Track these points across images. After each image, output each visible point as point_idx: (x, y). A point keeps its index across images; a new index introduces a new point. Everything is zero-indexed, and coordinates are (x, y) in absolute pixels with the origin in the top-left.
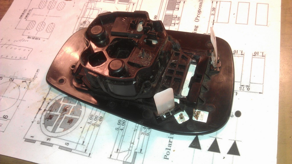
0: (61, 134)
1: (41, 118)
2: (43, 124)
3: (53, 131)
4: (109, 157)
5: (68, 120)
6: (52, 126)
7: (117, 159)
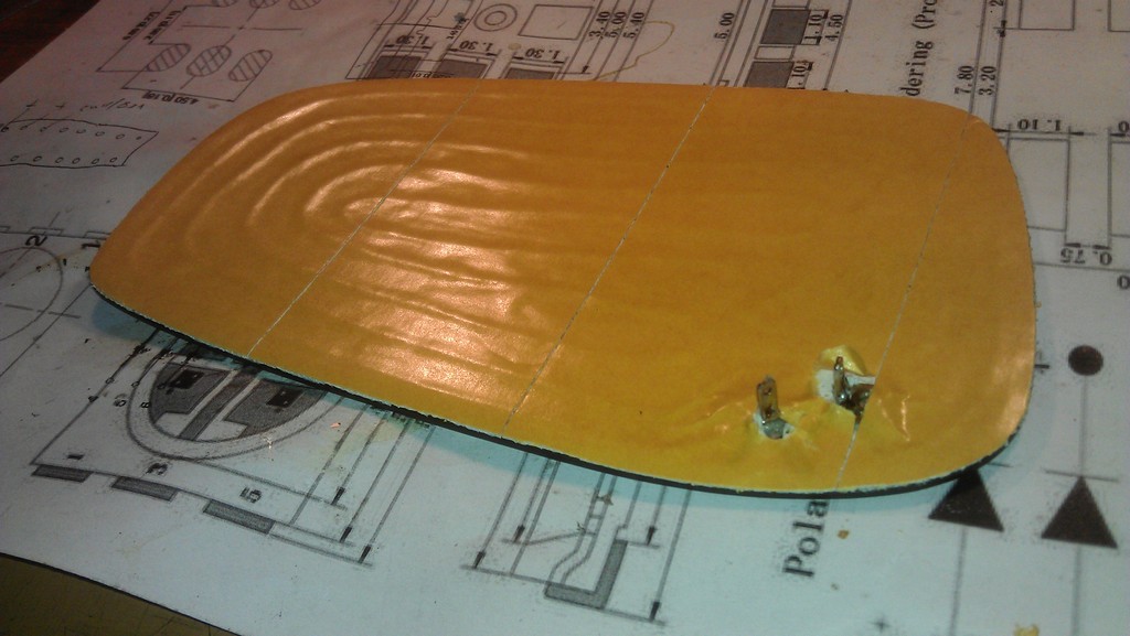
0: (225, 448)
1: (138, 383)
2: (143, 405)
3: (190, 434)
4: (471, 561)
5: (272, 395)
6: (187, 413)
7: (512, 574)
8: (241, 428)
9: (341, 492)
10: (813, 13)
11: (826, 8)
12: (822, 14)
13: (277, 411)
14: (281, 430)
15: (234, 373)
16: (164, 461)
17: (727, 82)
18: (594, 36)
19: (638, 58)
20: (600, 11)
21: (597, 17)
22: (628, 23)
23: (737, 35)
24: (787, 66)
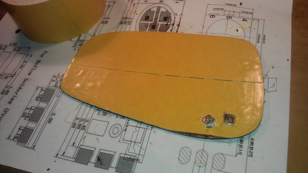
4: (115, 2)
5: (149, 18)
6: (161, 12)
7: (110, 2)
8: (151, 10)
9: (134, 6)
10: (28, 119)
11: (25, 120)
12: (26, 118)
13: (147, 15)
14: (145, 11)
15: (158, 21)
16: (161, 3)
17: (57, 96)
18: (87, 120)
19: (77, 109)
20: (84, 130)
21: (85, 128)
22: (77, 124)
23: (50, 113)
24: (42, 99)
